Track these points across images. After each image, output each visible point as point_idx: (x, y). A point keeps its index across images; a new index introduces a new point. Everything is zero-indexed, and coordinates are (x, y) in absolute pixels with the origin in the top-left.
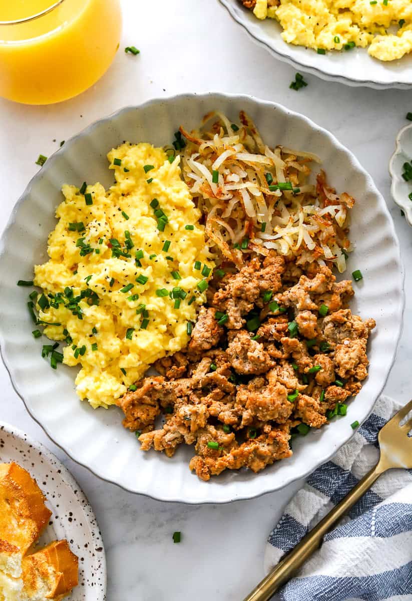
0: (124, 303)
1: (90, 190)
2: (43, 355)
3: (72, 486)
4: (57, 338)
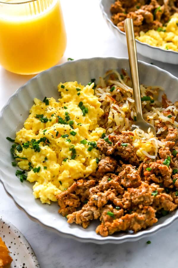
0: (63, 144)
2: (16, 175)
3: (26, 245)
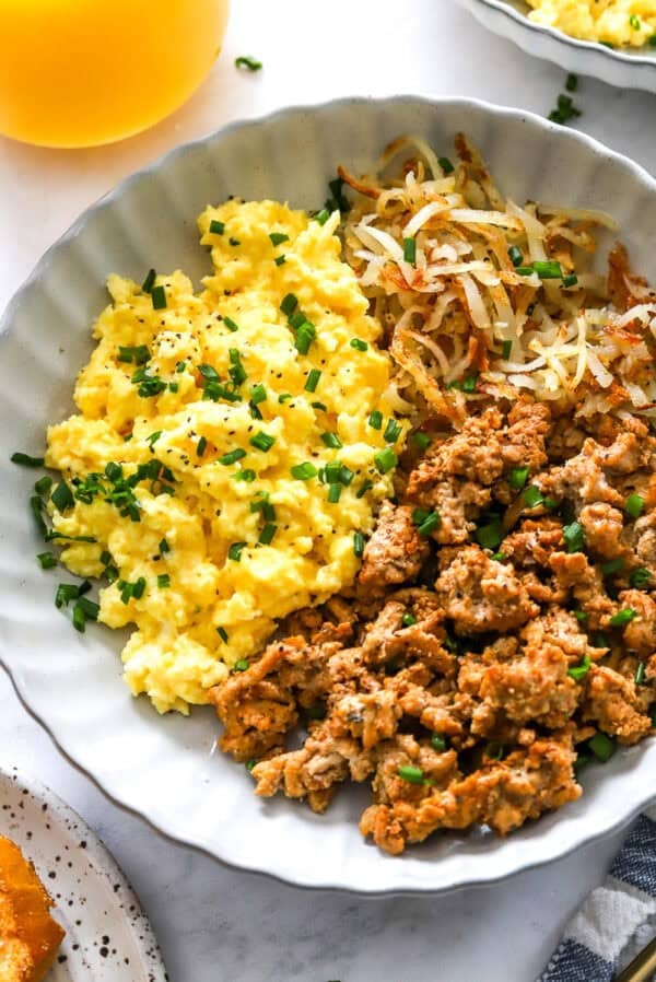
0: (226, 488)
1: (161, 281)
2: (59, 604)
3: (108, 876)
4: (87, 570)
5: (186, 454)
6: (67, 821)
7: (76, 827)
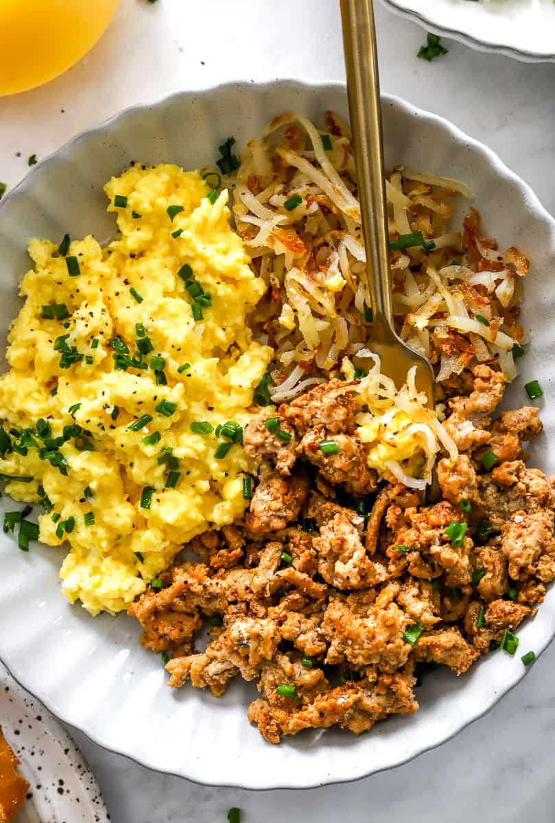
0: (137, 448)
1: (75, 249)
2: (6, 530)
3: (59, 742)
4: (28, 499)
5: (103, 421)
6: (25, 700)
7: (32, 705)
